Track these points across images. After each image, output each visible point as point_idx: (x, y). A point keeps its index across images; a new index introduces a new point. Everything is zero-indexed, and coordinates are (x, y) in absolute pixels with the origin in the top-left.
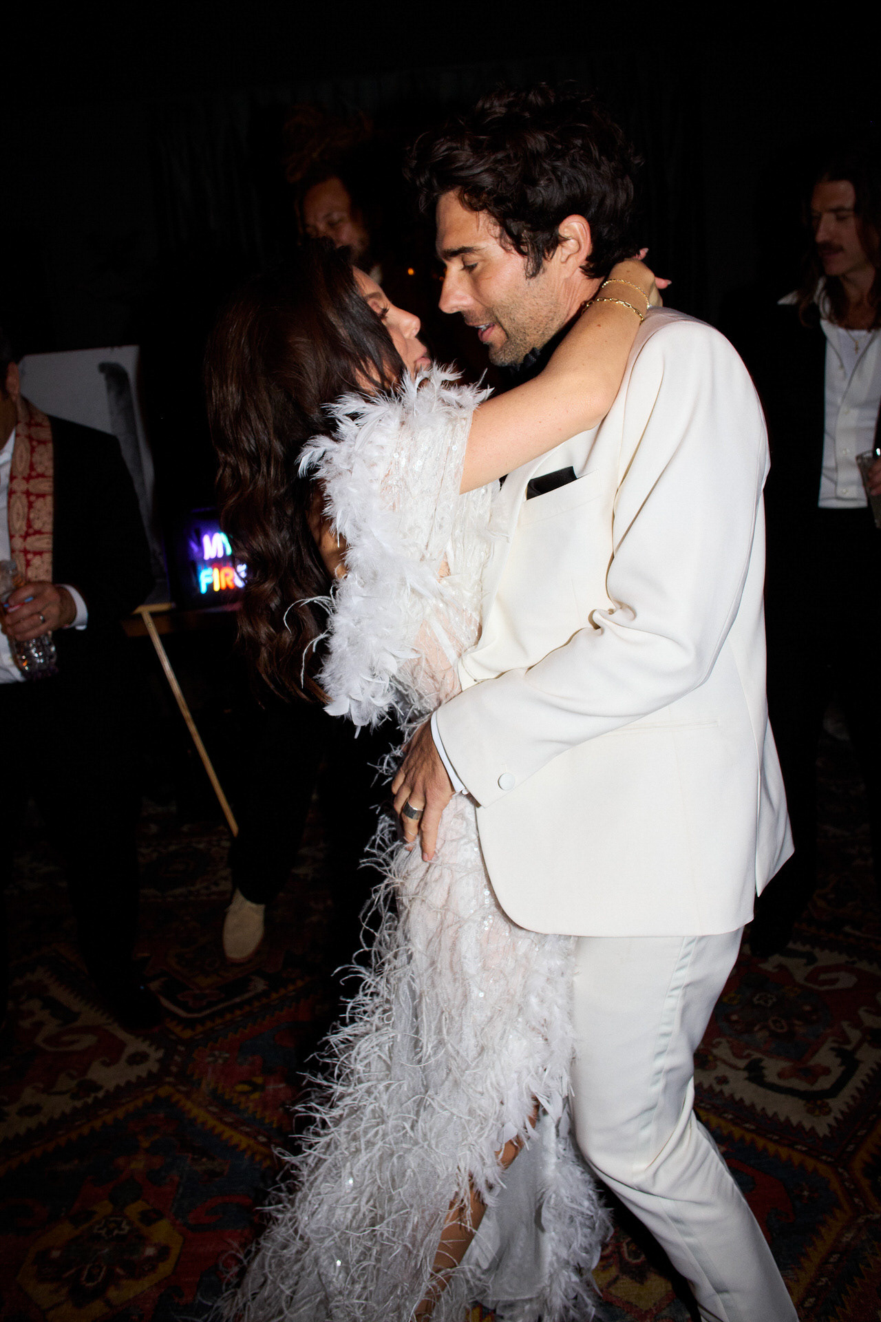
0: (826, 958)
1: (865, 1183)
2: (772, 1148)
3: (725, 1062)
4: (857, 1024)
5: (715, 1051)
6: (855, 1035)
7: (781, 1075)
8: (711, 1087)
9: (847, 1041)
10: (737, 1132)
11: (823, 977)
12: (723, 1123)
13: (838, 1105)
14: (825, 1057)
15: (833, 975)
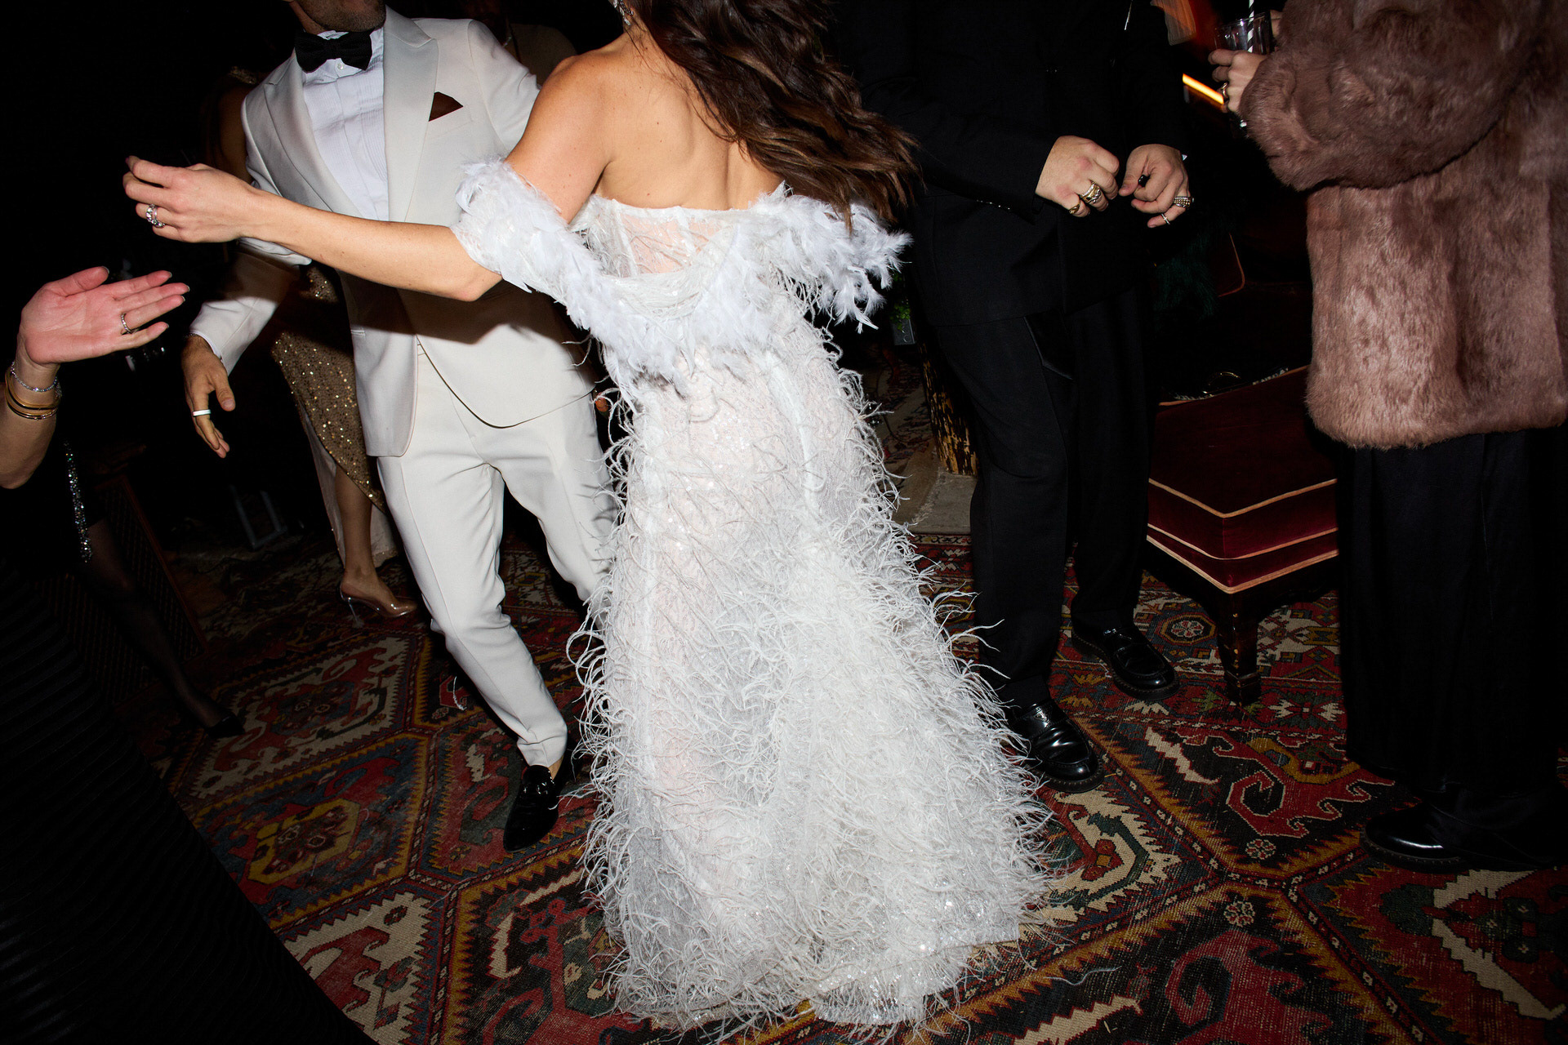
0: (326, 665)
1: (427, 724)
2: (364, 751)
3: (300, 745)
4: (373, 675)
5: (291, 745)
6: (375, 680)
7: (342, 725)
8: (302, 759)
9: (373, 685)
10: (338, 761)
11: (332, 673)
12: (325, 765)
13: (388, 710)
14: (363, 699)
15: (339, 667)
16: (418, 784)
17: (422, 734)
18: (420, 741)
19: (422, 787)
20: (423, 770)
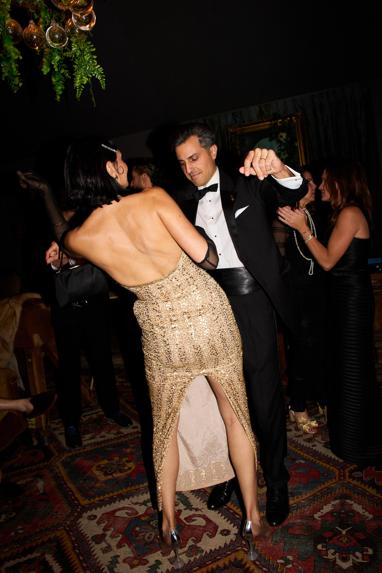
16: (306, 494)
17: (340, 476)
18: (335, 479)
19: (305, 497)
20: (316, 490)
